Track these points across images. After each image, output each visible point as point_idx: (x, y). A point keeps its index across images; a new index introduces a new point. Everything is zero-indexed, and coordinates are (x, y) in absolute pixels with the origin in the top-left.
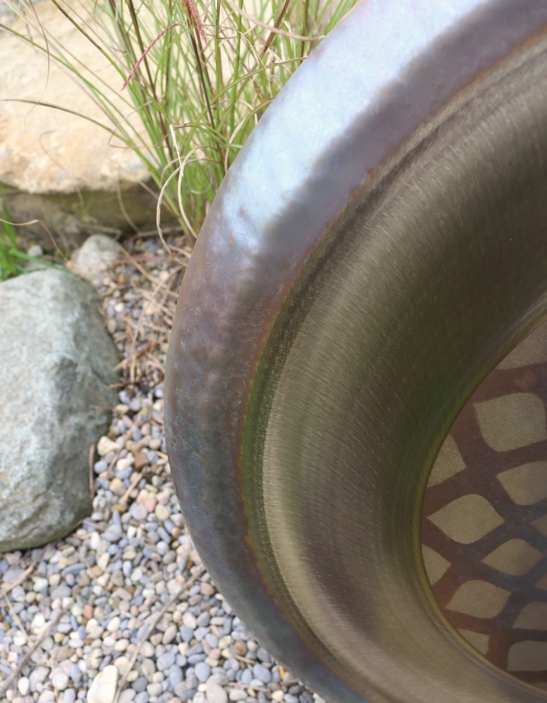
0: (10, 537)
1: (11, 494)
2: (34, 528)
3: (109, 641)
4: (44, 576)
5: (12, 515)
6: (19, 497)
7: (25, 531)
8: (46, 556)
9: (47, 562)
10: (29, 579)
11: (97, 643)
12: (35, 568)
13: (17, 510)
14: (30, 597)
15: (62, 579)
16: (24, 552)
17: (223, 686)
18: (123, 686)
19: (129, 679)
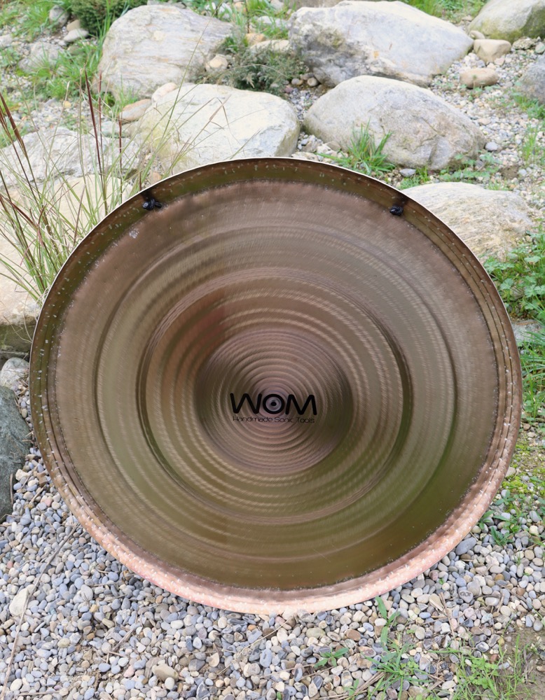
3: (22, 577)
11: (16, 579)
17: (91, 588)
18: (31, 598)
19: (34, 594)
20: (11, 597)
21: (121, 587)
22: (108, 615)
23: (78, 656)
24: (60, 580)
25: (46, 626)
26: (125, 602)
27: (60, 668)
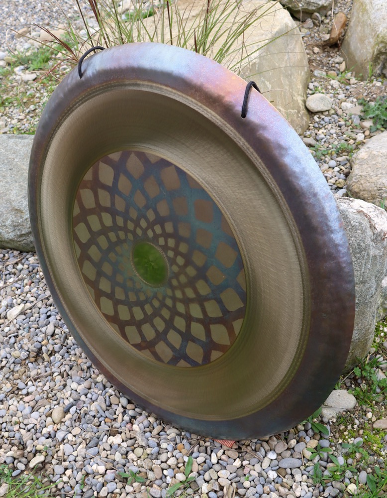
0: (14, 238)
1: (22, 222)
2: (25, 239)
3: (29, 295)
4: (23, 265)
5: (19, 230)
6: (25, 224)
7: (21, 239)
8: (28, 256)
9: (27, 259)
10: (17, 263)
11: (25, 294)
12: (22, 260)
13: (22, 229)
14: (14, 270)
15: (28, 268)
16: (21, 252)
17: (55, 327)
18: (23, 313)
19: (26, 312)
20: (15, 304)
21: (70, 338)
22: (50, 352)
23: (18, 368)
24: (46, 310)
25: (16, 336)
26: (64, 349)
27: (5, 368)
